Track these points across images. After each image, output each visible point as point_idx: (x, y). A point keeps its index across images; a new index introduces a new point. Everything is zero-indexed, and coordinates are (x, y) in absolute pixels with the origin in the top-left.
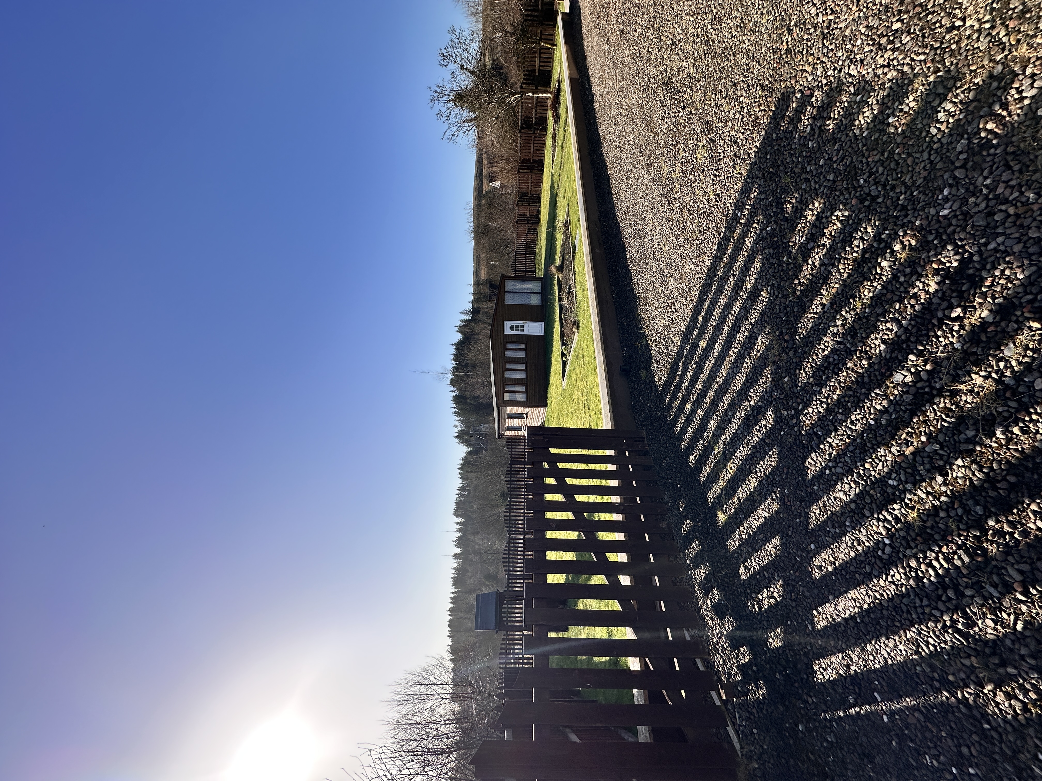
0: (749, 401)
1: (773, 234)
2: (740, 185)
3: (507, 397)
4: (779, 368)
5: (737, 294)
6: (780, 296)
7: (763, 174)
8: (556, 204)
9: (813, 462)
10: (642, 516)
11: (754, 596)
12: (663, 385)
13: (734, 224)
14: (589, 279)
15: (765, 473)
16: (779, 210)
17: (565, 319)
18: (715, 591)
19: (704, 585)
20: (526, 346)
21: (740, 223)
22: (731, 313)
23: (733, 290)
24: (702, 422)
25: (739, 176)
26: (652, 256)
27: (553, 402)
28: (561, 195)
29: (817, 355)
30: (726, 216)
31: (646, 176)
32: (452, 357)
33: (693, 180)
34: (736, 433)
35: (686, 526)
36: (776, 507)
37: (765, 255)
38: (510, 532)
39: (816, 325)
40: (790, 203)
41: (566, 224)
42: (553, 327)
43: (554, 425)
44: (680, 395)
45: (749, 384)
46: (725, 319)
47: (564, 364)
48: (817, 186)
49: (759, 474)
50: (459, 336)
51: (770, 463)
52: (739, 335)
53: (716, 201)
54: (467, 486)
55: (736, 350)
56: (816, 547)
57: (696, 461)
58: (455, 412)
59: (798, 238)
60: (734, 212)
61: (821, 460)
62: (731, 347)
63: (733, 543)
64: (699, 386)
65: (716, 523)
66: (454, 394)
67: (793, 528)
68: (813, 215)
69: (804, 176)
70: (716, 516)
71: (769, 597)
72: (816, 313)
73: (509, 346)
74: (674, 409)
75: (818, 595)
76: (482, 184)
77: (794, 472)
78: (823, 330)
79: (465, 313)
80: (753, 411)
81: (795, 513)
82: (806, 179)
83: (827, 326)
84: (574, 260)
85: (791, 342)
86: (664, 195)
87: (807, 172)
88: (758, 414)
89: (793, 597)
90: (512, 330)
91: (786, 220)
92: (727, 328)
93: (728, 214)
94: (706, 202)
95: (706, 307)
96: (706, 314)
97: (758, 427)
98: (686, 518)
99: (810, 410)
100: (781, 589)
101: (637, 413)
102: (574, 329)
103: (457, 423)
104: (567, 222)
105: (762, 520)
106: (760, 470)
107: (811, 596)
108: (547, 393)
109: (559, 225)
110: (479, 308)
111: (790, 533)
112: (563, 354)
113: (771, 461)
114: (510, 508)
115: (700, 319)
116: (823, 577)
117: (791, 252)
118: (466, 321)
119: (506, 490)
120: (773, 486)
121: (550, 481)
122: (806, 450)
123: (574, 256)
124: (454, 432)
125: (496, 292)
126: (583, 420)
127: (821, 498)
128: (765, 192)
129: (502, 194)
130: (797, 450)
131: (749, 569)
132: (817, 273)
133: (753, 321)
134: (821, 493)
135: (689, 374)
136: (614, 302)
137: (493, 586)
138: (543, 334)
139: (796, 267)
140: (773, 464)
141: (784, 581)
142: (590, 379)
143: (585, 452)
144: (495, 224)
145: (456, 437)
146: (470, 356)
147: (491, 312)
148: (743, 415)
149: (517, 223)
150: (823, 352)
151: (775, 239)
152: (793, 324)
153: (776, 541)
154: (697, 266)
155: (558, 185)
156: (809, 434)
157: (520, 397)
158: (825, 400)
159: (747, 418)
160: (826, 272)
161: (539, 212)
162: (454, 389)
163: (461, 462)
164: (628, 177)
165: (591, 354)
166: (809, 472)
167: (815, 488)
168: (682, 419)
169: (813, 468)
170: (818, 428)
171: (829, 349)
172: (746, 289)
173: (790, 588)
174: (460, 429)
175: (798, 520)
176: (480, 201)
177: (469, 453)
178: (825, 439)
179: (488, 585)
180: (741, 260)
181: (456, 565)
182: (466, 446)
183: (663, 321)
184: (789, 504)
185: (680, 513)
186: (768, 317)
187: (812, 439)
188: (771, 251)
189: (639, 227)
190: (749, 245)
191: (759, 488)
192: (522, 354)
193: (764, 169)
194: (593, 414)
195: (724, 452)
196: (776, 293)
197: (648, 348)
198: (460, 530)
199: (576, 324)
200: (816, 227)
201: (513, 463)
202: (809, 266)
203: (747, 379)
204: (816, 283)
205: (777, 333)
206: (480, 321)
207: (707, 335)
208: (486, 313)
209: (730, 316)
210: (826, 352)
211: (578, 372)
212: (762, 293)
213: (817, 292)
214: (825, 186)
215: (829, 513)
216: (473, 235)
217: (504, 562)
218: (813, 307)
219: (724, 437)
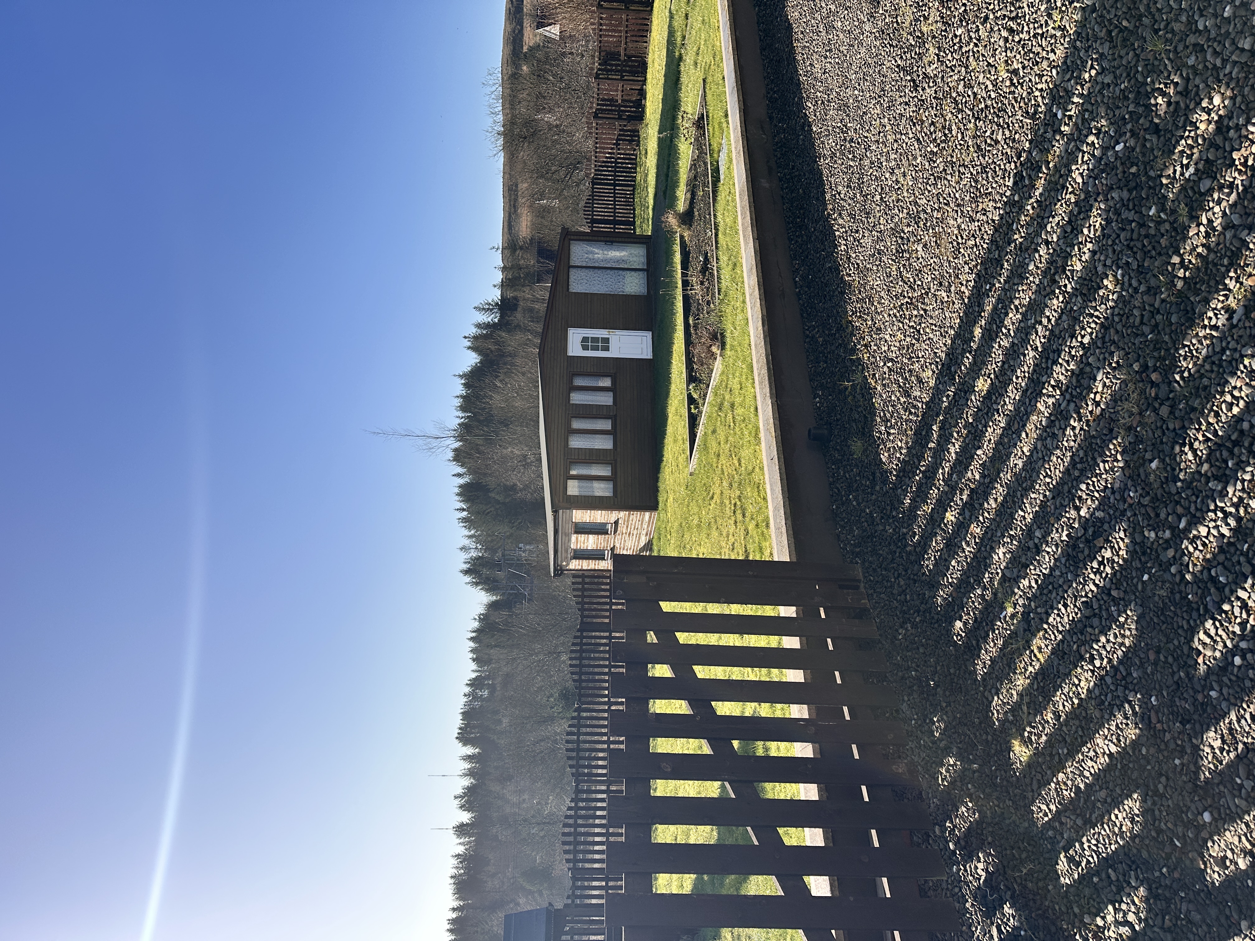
0: (1078, 509)
1: (1128, 158)
2: (1060, 52)
3: (573, 488)
4: (1138, 440)
5: (1054, 281)
6: (1142, 288)
7: (1109, 32)
8: (678, 79)
9: (1208, 641)
10: (854, 747)
11: (1087, 920)
12: (899, 471)
13: (1049, 135)
14: (746, 243)
15: (1110, 661)
16: (1141, 110)
17: (696, 326)
18: (1007, 909)
19: (985, 897)
20: (614, 382)
21: (1061, 133)
22: (1040, 323)
23: (1045, 273)
24: (979, 550)
25: (1059, 34)
26: (878, 197)
27: (671, 499)
28: (689, 59)
29: (1217, 415)
30: (1033, 117)
31: (867, 27)
32: (458, 402)
33: (965, 39)
34: (1050, 574)
35: (948, 771)
36: (1132, 733)
37: (1111, 203)
38: (577, 776)
39: (1215, 353)
40: (1164, 94)
41: (700, 123)
42: (671, 344)
43: (671, 552)
44: (934, 492)
45: (1077, 473)
46: (1028, 334)
47: (693, 421)
48: (1218, 63)
49: (1097, 663)
50: (472, 359)
51: (1119, 640)
52: (1057, 369)
53: (1013, 84)
54: (488, 678)
55: (1051, 401)
56: (1214, 819)
57: (968, 632)
58: (464, 520)
59: (1178, 169)
60: (1049, 109)
61: (1224, 636)
62: (1041, 394)
63: (1044, 807)
64: (974, 473)
65: (1009, 763)
66: (461, 481)
67: (1168, 779)
68: (1209, 122)
69: (1191, 39)
70: (1009, 749)
71: (1117, 923)
72: (1215, 328)
73: (579, 382)
74: (922, 522)
75: (1218, 919)
76: (521, 32)
77: (1170, 659)
78: (1230, 362)
79: (486, 309)
80: (1085, 529)
81: (1172, 746)
82: (1195, 45)
83: (1237, 355)
84: (715, 200)
85: (1164, 388)
86: (903, 69)
87: (1197, 31)
88: (1096, 535)
89: (1167, 923)
90: (585, 348)
91: (1156, 129)
92: (1032, 354)
93: (1036, 112)
94: (990, 87)
95: (989, 308)
96: (989, 323)
97: (1095, 565)
98: (947, 752)
99: (1203, 531)
100: (1142, 905)
101: (843, 527)
102: (714, 349)
103: (466, 542)
104: (701, 118)
105: (1104, 760)
106: (1100, 655)
107: (1204, 920)
108: (657, 480)
109: (686, 125)
110: (516, 298)
111: (1161, 788)
112: (691, 400)
113: (1123, 636)
114: (578, 723)
115: (978, 332)
116: (1228, 882)
117: (1165, 197)
118: (487, 326)
119: (570, 684)
120: (1126, 688)
121: (662, 671)
122: (1195, 615)
123: (715, 192)
124: (461, 561)
125: (551, 265)
126: (731, 539)
127: (1225, 714)
128: (1113, 71)
129: (564, 54)
130: (1175, 613)
131: (1078, 864)
132: (1218, 244)
133: (1086, 340)
134: (1224, 705)
135: (954, 449)
136: (799, 294)
137: (541, 894)
138: (649, 356)
139: (1175, 229)
140: (1127, 642)
141: (1149, 889)
142: (745, 453)
143: (736, 609)
144: (548, 117)
145: (466, 572)
146: (497, 401)
147: (541, 307)
148: (1064, 538)
149: (596, 116)
150: (1230, 409)
151: (1133, 170)
152: (1167, 350)
153: (1133, 804)
154: (972, 220)
155: (684, 38)
156: (1201, 580)
157: (602, 490)
158: (1233, 510)
159: (1072, 544)
160: (1237, 244)
161: (642, 94)
162: (460, 470)
163: (476, 624)
164: (829, 28)
165: (749, 401)
166: (1200, 660)
167: (1213, 694)
168: (937, 543)
169: (1209, 653)
170: (1220, 568)
171: (1242, 404)
172: (1072, 271)
173: (1161, 905)
174: (474, 554)
175: (1177, 762)
176: (518, 67)
177: (492, 606)
178: (1233, 592)
179: (531, 892)
180: (1061, 211)
181: (461, 849)
182: (487, 590)
183: (900, 336)
184: (1159, 726)
185: (934, 743)
186: (1117, 332)
187: (1206, 592)
188: (1125, 194)
189: (851, 133)
190: (1079, 180)
191: (1097, 692)
192: (606, 399)
193: (1110, 20)
194: (751, 527)
195: (1025, 614)
196: (1134, 283)
197: (867, 392)
198: (470, 773)
199: (718, 337)
200: (1217, 148)
201: (586, 627)
202: (1202, 229)
203: (1073, 463)
204: (1215, 265)
205: (1136, 367)
206: (518, 326)
207: (992, 367)
208: (531, 310)
209: (1039, 328)
210: (1235, 410)
211: (722, 439)
212: (1105, 282)
213: (1218, 283)
214: (1235, 63)
215: (1240, 746)
216: (501, 141)
217: (564, 843)
218: (1210, 314)
219: (1026, 582)
